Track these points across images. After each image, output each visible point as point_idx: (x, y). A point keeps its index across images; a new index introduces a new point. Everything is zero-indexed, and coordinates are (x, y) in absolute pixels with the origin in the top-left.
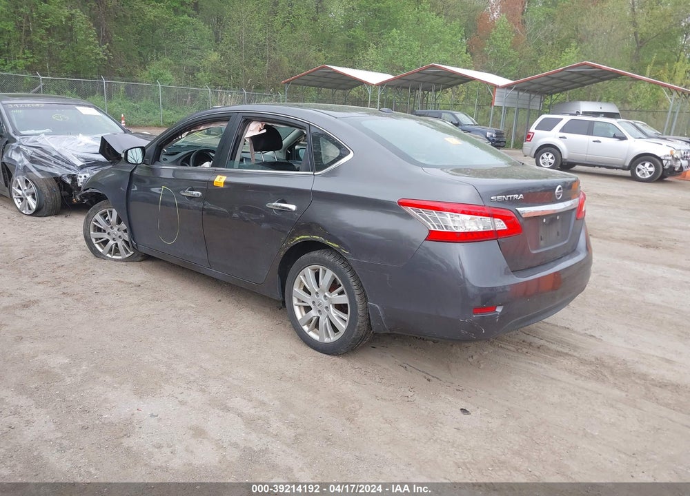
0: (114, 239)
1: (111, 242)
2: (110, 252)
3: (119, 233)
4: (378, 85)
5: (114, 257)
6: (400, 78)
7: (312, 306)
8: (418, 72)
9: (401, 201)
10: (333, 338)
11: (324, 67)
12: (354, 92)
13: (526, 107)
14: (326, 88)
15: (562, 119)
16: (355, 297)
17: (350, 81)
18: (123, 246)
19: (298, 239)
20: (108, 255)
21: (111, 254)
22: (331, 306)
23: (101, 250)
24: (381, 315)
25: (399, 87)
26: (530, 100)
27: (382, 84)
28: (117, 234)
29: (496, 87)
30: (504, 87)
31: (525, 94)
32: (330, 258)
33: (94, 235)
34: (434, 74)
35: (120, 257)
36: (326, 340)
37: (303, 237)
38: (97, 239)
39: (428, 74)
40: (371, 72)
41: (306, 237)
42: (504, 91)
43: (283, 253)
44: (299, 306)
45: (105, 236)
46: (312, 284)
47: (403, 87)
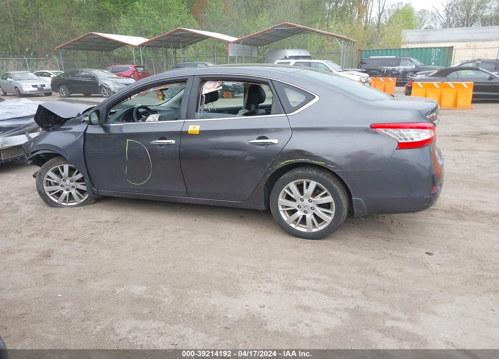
0: (67, 190)
1: (65, 193)
2: (65, 200)
3: (72, 184)
4: (139, 46)
5: (69, 204)
6: (155, 40)
7: (297, 209)
8: (169, 35)
9: (372, 125)
10: (320, 228)
11: (91, 34)
12: (115, 53)
13: (249, 55)
14: (93, 50)
15: (290, 62)
16: (339, 196)
17: (112, 44)
18: (77, 194)
19: (284, 163)
20: (64, 204)
21: (66, 202)
22: (316, 206)
23: (56, 201)
24: (363, 205)
25: (154, 47)
26: (251, 51)
27: (142, 45)
28: (69, 185)
29: (229, 42)
30: (234, 42)
31: (248, 47)
32: (314, 172)
33: (47, 189)
34: (180, 35)
35: (75, 204)
36: (315, 230)
37: (288, 161)
38: (50, 192)
39: (176, 36)
40: (126, 36)
41: (292, 160)
42: (235, 45)
43: (268, 176)
44: (284, 211)
45: (59, 188)
46: (296, 193)
47: (158, 47)
